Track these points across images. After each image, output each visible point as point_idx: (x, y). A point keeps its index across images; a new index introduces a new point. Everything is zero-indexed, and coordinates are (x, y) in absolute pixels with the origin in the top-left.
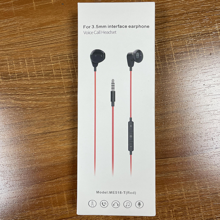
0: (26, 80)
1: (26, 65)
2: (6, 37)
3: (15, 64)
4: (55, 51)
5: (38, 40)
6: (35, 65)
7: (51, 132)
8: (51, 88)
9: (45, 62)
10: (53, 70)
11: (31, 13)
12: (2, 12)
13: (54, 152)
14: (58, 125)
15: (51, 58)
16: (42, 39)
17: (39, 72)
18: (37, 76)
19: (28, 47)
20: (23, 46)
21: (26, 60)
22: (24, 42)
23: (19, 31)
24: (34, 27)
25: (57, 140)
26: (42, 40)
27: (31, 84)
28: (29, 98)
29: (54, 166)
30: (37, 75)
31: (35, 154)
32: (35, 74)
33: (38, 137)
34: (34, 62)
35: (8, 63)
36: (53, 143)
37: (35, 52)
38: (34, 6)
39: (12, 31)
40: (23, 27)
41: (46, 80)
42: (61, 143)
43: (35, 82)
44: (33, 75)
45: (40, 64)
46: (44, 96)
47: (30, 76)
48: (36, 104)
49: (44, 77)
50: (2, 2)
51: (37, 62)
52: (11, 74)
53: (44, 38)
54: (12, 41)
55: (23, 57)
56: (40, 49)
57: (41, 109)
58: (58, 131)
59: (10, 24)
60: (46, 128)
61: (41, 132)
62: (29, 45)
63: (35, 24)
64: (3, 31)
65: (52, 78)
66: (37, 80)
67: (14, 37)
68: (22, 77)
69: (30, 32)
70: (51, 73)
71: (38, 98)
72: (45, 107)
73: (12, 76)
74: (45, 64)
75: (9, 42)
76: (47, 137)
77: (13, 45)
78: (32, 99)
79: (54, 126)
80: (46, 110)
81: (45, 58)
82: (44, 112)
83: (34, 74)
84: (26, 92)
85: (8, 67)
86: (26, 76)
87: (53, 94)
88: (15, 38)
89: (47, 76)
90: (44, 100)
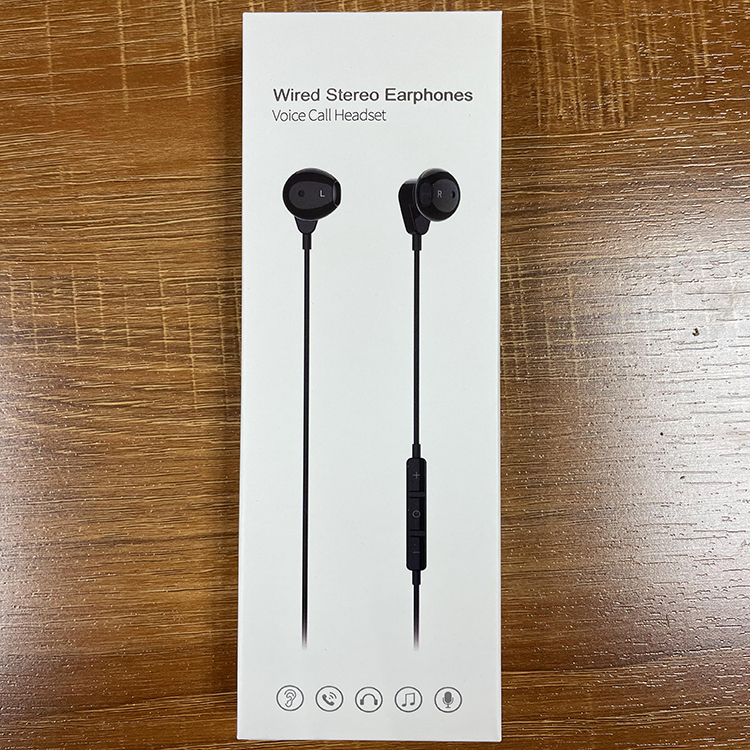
0: (67, 350)
1: (72, 300)
2: (17, 197)
3: (35, 291)
4: (177, 262)
5: (124, 221)
6: (106, 303)
7: (129, 542)
8: (149, 388)
9: (139, 297)
10: (162, 327)
11: (111, 124)
12: (13, 108)
13: (134, 611)
14: (156, 517)
15: (161, 285)
16: (140, 216)
17: (115, 328)
18: (108, 342)
19: (86, 240)
20: (72, 234)
21: (74, 283)
22: (76, 219)
23: (62, 179)
24: (118, 172)
25: (148, 570)
26: (137, 220)
27: (82, 369)
28: (73, 415)
29: (128, 660)
30: (107, 338)
31: (67, 609)
32: (100, 334)
33: (83, 553)
34: (100, 292)
35: (12, 288)
36: (132, 581)
37: (111, 258)
38: (126, 99)
39: (40, 177)
40: (79, 168)
41: (136, 358)
42: (161, 583)
43: (97, 361)
44: (95, 338)
45: (121, 303)
46: (122, 416)
47: (83, 341)
48: (91, 439)
49: (128, 349)
50: (15, 72)
51: (114, 296)
52: (18, 325)
53: (146, 214)
54: (34, 211)
55: (68, 273)
56: (129, 250)
57: (107, 456)
58: (153, 541)
59: (36, 152)
60: (116, 526)
61: (97, 537)
62: (93, 232)
63: (122, 164)
64: (10, 172)
65: (157, 354)
66: (106, 355)
67: (45, 198)
68: (56, 339)
69: (100, 189)
70: (156, 335)
71: (99, 419)
72: (120, 452)
73: (23, 333)
74: (140, 304)
75: (24, 213)
76: (115, 555)
77: (37, 225)
78: (80, 418)
79: (143, 520)
80: (122, 462)
81: (141, 282)
82: (113, 470)
83: (97, 334)
84: (62, 393)
85: (12, 299)
86: (70, 339)
87: (152, 409)
88: (47, 202)
89: (143, 345)
90: (119, 428)
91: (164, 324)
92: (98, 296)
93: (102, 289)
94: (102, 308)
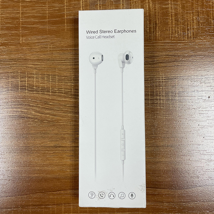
0: (48, 94)
1: (50, 81)
2: (37, 52)
3: (40, 78)
4: (76, 72)
5: (64, 60)
6: (58, 82)
7: (60, 147)
8: (67, 105)
9: (66, 81)
10: (72, 89)
11: (62, 34)
12: (37, 29)
13: (61, 166)
14: (68, 141)
15: (72, 78)
16: (68, 59)
17: (60, 89)
18: (58, 93)
19: (54, 65)
20: (50, 63)
21: (50, 76)
22: (52, 59)
23: (49, 48)
24: (62, 47)
25: (65, 155)
26: (67, 60)
27: (51, 99)
28: (48, 112)
29: (58, 179)
30: (58, 91)
31: (44, 164)
32: (56, 90)
33: (49, 149)
34: (57, 79)
35: (35, 77)
36: (61, 157)
37: (60, 70)
38: (66, 27)
39: (43, 48)
40: (53, 45)
41: (65, 97)
42: (68, 159)
43: (55, 98)
44: (55, 91)
45: (62, 82)
46: (61, 112)
47: (52, 92)
48: (52, 118)
49: (63, 95)
50: (39, 19)
51: (60, 80)
52: (36, 87)
53: (69, 59)
54: (42, 57)
55: (49, 73)
56: (64, 68)
57: (56, 123)
58: (66, 147)
59: (43, 41)
60: (57, 142)
61: (52, 145)
62: (56, 63)
63: (64, 45)
64: (36, 46)
65: (70, 96)
66: (57, 96)
67: (44, 53)
68: (45, 91)
69: (58, 51)
70: (70, 91)
71: (55, 113)
72: (60, 122)
73: (37, 89)
74: (66, 83)
75: (39, 57)
76: (57, 150)
77: (42, 60)
78: (50, 113)
79: (64, 141)
80: (60, 125)
81: (67, 77)
82: (57, 127)
83: (55, 90)
84: (46, 105)
85: (35, 80)
86: (49, 91)
87: (68, 111)
88: (45, 54)
89: (66, 94)
90: (60, 116)
91: (72, 88)
92: (56, 80)
93: (57, 78)
94: (57, 83)
